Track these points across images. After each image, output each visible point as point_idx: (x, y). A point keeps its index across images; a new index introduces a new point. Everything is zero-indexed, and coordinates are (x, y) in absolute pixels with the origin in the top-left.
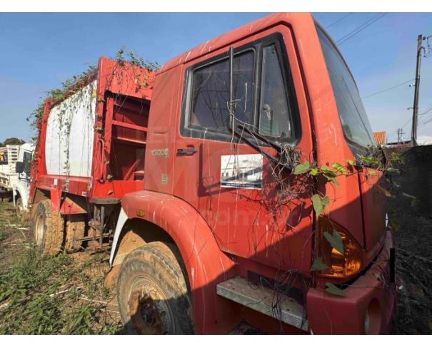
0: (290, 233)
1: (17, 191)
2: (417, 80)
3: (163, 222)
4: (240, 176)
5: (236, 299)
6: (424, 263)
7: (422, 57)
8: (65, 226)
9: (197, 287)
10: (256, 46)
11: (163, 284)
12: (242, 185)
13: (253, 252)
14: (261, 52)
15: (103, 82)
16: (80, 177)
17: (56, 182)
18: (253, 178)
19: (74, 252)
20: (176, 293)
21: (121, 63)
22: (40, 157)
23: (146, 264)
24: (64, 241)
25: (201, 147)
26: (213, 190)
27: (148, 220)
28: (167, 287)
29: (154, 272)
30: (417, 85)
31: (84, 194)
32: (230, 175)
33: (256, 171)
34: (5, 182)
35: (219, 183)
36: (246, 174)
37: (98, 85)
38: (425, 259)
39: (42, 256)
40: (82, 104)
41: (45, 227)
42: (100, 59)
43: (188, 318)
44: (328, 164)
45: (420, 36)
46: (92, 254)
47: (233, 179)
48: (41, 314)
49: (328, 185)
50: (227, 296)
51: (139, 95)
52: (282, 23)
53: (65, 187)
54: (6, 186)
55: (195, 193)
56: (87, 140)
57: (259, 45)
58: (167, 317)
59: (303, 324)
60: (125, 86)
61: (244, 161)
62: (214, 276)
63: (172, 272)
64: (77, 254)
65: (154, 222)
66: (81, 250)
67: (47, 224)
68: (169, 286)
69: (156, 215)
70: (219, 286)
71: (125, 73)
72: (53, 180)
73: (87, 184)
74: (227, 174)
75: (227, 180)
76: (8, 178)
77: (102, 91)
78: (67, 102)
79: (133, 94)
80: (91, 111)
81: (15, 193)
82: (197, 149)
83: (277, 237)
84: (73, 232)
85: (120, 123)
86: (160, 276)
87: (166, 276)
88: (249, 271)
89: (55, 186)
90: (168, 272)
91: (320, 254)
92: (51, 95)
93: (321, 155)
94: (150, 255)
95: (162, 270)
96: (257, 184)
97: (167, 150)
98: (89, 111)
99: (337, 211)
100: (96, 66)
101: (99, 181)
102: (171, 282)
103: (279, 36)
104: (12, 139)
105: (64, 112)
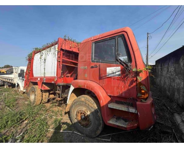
0: (130, 87)
1: (18, 84)
2: (147, 46)
3: (89, 88)
4: (113, 73)
5: (114, 108)
6: (155, 99)
7: (148, 39)
8: (42, 94)
9: (103, 105)
10: (116, 37)
11: (89, 107)
12: (114, 76)
13: (119, 94)
14: (118, 39)
15: (60, 45)
16: (51, 77)
17: (39, 79)
18: (118, 73)
19: (45, 103)
20: (94, 109)
21: (65, 40)
22: (31, 71)
23: (83, 102)
24: (42, 99)
25: (99, 65)
26: (104, 78)
27: (83, 88)
28: (91, 108)
29: (86, 103)
30: (147, 47)
31: (53, 82)
32: (110, 73)
33: (118, 71)
34: (12, 81)
35: (106, 76)
36: (115, 73)
37: (58, 47)
38: (155, 98)
39: (34, 105)
40: (51, 53)
41: (35, 95)
42: (59, 38)
43: (99, 116)
44: (140, 69)
45: (148, 33)
46: (51, 104)
47: (111, 74)
48: (43, 122)
49: (140, 74)
50: (112, 107)
51: (71, 50)
52: (124, 31)
53: (44, 81)
54: (13, 82)
55: (98, 79)
56: (53, 64)
57: (117, 37)
58: (91, 117)
59: (135, 111)
60: (66, 47)
61: (115, 69)
62: (107, 102)
63: (92, 103)
64: (46, 104)
65: (86, 88)
66: (47, 103)
67: (36, 94)
68: (91, 107)
69: (86, 86)
70: (109, 105)
71: (67, 43)
72: (38, 79)
73: (54, 79)
74: (109, 73)
75: (109, 74)
76: (13, 79)
77: (60, 49)
78: (44, 52)
79: (69, 50)
80: (55, 55)
81: (16, 85)
82: (98, 66)
83: (126, 89)
84: (45, 96)
85: (64, 59)
86: (88, 105)
87: (90, 104)
88: (116, 100)
89: (39, 81)
90: (91, 103)
91: (139, 92)
92: (35, 49)
93: (138, 66)
94: (84, 99)
95: (89, 103)
96: (119, 75)
97: (86, 67)
98: (54, 55)
99: (142, 81)
100: (57, 41)
101: (59, 77)
102: (92, 106)
103: (123, 35)
104: (7, 65)
105: (42, 55)
